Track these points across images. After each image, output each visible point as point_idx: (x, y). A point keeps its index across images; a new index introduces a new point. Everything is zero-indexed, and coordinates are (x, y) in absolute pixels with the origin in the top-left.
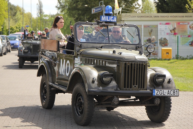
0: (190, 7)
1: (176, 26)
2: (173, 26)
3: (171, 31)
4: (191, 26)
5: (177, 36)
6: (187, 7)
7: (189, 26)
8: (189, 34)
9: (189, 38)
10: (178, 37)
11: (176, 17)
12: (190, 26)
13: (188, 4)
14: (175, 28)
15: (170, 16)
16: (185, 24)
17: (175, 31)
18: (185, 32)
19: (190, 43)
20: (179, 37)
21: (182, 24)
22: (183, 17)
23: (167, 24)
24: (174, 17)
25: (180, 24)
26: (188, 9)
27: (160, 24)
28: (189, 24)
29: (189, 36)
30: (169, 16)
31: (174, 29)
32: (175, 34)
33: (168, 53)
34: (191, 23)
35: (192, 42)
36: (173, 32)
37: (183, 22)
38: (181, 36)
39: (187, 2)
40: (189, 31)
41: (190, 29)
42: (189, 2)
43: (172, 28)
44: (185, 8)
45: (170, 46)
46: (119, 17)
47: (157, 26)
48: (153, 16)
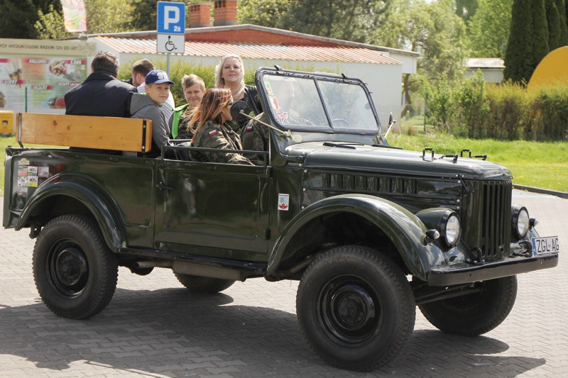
0: (45, 27)
1: (20, 67)
2: (15, 67)
3: (11, 76)
4: (53, 68)
5: (23, 86)
6: (37, 27)
7: (48, 66)
8: (48, 82)
9: (50, 91)
10: (26, 89)
11: (22, 46)
12: (50, 67)
13: (41, 22)
14: (19, 71)
15: (10, 46)
16: (40, 62)
17: (18, 77)
18: (40, 78)
19: (51, 103)
20: (29, 88)
21: (33, 61)
22: (36, 47)
23: (2, 61)
24: (18, 46)
25: (30, 61)
26: (41, 30)
28: (48, 62)
29: (49, 88)
30: (6, 46)
31: (17, 73)
32: (20, 82)
33: (6, 122)
34: (53, 60)
35: (55, 100)
36: (15, 79)
37: (36, 59)
38: (32, 87)
39: (38, 18)
40: (49, 77)
41: (51, 74)
42: (43, 18)
43: (13, 70)
44: (35, 28)
45: (10, 108)
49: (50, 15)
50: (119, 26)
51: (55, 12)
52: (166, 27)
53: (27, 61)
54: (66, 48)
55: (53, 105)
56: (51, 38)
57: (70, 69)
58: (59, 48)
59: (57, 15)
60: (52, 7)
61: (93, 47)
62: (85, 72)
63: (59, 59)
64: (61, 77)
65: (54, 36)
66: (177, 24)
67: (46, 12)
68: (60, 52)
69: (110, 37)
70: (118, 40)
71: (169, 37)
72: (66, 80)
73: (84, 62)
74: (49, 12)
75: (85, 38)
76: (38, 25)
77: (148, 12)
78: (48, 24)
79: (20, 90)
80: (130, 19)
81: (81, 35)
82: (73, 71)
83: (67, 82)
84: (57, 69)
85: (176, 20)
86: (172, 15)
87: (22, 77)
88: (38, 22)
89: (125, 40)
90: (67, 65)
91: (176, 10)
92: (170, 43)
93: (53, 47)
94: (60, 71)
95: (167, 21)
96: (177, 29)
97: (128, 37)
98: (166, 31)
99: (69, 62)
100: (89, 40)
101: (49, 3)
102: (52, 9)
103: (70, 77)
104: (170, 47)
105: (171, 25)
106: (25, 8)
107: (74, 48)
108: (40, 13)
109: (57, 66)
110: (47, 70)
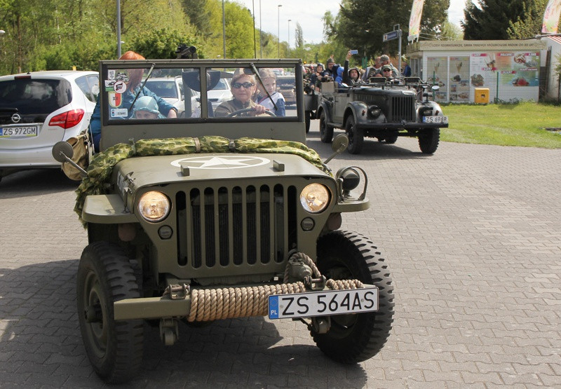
0: (513, 32)
1: (495, 59)
2: (491, 59)
3: (488, 65)
4: (517, 59)
5: (496, 72)
7: (512, 58)
8: (513, 69)
9: (514, 75)
10: (498, 73)
11: (496, 45)
12: (515, 58)
13: (511, 28)
14: (494, 61)
15: (488, 45)
16: (508, 55)
17: (493, 66)
18: (508, 66)
19: (514, 82)
20: (500, 73)
21: (503, 55)
22: (505, 45)
23: (482, 55)
24: (493, 45)
25: (501, 55)
26: (511, 34)
27: (473, 55)
28: (513, 55)
29: (513, 72)
30: (485, 45)
31: (492, 63)
32: (494, 69)
33: (484, 95)
34: (516, 54)
35: (517, 80)
36: (491, 66)
37: (505, 53)
38: (502, 72)
39: (509, 26)
40: (514, 65)
41: (515, 63)
42: (513, 25)
43: (489, 61)
44: (506, 33)
45: (487, 86)
46: (415, 46)
47: (469, 58)
48: (463, 45)
49: (517, 23)
51: (521, 21)
53: (499, 55)
54: (526, 45)
55: (516, 84)
56: (517, 39)
57: (528, 59)
58: (521, 45)
59: (522, 23)
60: (519, 18)
61: (544, 44)
62: (539, 62)
63: (521, 53)
64: (522, 65)
67: (514, 21)
68: (522, 48)
72: (525, 67)
73: (538, 54)
74: (516, 21)
76: (509, 30)
78: (516, 29)
79: (494, 75)
81: (537, 36)
82: (530, 60)
83: (526, 68)
84: (519, 60)
87: (496, 65)
88: (509, 28)
90: (527, 57)
93: (517, 45)
94: (522, 61)
99: (528, 54)
100: (542, 39)
101: (517, 15)
103: (528, 65)
106: (501, 20)
107: (531, 45)
108: (511, 22)
109: (520, 57)
110: (513, 60)
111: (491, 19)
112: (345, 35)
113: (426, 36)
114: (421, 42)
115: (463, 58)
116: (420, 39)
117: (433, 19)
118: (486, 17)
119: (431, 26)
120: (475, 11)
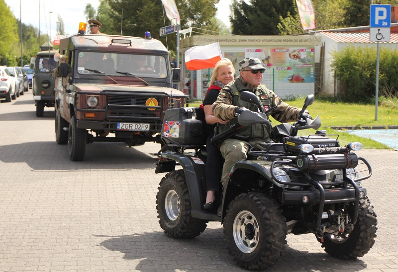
0: (284, 28)
1: (270, 55)
2: (266, 54)
3: (263, 61)
4: (292, 55)
5: (271, 68)
6: (279, 27)
7: (288, 53)
8: (288, 65)
9: (289, 71)
10: (274, 69)
11: (271, 41)
12: (290, 54)
13: (281, 24)
14: (268, 57)
15: (262, 40)
16: (283, 51)
17: (268, 61)
18: (283, 62)
19: (290, 79)
20: (275, 69)
21: (278, 50)
22: (280, 41)
23: (258, 51)
24: (268, 41)
25: (276, 51)
26: (282, 29)
27: (248, 51)
28: (288, 50)
29: (289, 68)
30: (260, 40)
31: (267, 59)
32: (269, 65)
34: (291, 49)
35: (292, 77)
36: (266, 62)
37: (280, 49)
38: (277, 68)
39: (279, 21)
40: (289, 61)
41: (290, 59)
42: (283, 21)
43: (264, 57)
44: (277, 28)
46: (188, 40)
47: (243, 54)
48: (238, 40)
49: (288, 19)
50: (334, 24)
51: (291, 16)
52: (377, 23)
53: (274, 50)
54: (301, 41)
55: (291, 80)
56: (288, 34)
57: (303, 55)
58: (296, 41)
59: (292, 18)
60: (289, 13)
61: (319, 39)
62: (313, 58)
63: (296, 48)
64: (297, 61)
65: (290, 33)
66: (385, 21)
67: (285, 16)
68: (297, 43)
69: (330, 32)
70: (336, 34)
71: (379, 30)
72: (301, 63)
73: (313, 50)
74: (287, 17)
75: (312, 34)
76: (279, 26)
77: (355, 14)
78: (286, 25)
79: (269, 71)
80: (343, 19)
81: (310, 31)
82: (305, 56)
83: (301, 64)
84: (294, 55)
85: (384, 17)
86: (381, 13)
87: (271, 61)
88: (279, 24)
89: (341, 34)
90: (302, 53)
91: (384, 10)
92: (379, 34)
93: (291, 41)
94: (297, 57)
95: (378, 18)
96: (385, 24)
97: (343, 32)
98: (377, 26)
99: (302, 50)
100: (317, 35)
101: (287, 11)
102: (289, 15)
103: (303, 61)
104: (379, 37)
105: (380, 21)
106: (271, 15)
107: (306, 41)
108: (281, 17)
109: (294, 53)
110: (288, 56)
111: (261, 14)
112: (112, 28)
113: (197, 31)
114: (194, 36)
115: (238, 53)
116: (193, 34)
117: (204, 13)
118: (256, 12)
119: (201, 20)
120: (244, 6)
